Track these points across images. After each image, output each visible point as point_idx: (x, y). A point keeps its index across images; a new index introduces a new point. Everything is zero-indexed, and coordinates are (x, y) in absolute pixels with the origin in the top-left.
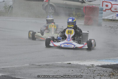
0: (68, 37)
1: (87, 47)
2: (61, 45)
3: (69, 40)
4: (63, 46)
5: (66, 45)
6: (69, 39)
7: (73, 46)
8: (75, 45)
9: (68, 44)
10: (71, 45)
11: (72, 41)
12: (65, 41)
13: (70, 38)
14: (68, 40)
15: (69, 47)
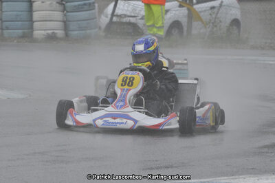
0: (121, 95)
2: (94, 120)
3: (121, 107)
4: (100, 123)
5: (110, 120)
6: (122, 103)
7: (130, 124)
8: (136, 121)
9: (115, 119)
10: (124, 120)
11: (130, 109)
12: (110, 109)
13: (124, 101)
14: (117, 107)
15: (119, 126)
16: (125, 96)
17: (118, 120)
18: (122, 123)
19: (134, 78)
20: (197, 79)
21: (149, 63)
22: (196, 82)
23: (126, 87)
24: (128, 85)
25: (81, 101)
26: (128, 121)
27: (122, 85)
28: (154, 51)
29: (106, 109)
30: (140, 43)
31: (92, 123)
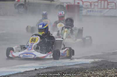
0: (30, 45)
1: (52, 57)
3: (30, 50)
4: (21, 56)
5: (25, 55)
6: (30, 48)
7: (33, 56)
8: (35, 55)
10: (31, 55)
11: (33, 50)
12: (26, 51)
13: (31, 47)
15: (29, 57)
16: (32, 46)
17: (28, 55)
18: (30, 56)
19: (36, 39)
20: (63, 38)
21: (44, 32)
22: (62, 39)
23: (33, 42)
24: (34, 41)
25: (18, 47)
26: (32, 55)
27: (31, 41)
28: (46, 28)
29: (24, 51)
30: (41, 25)
31: (19, 56)
